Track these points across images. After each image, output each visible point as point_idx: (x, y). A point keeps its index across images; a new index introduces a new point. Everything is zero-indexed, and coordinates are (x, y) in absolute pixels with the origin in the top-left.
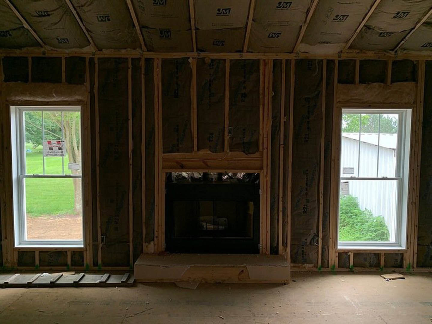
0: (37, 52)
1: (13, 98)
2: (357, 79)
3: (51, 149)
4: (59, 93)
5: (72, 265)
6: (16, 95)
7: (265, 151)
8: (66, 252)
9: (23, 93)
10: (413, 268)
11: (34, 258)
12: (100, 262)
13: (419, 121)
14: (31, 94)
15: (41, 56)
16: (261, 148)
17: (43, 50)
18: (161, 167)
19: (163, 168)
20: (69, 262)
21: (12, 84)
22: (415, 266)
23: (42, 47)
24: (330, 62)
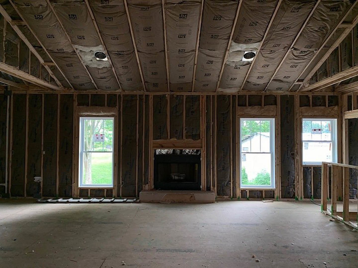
0: (94, 92)
1: (82, 114)
2: (247, 104)
3: (97, 138)
4: (104, 111)
5: (107, 197)
6: (83, 112)
7: (203, 139)
8: (104, 190)
9: (86, 111)
10: (280, 198)
11: (88, 193)
12: (121, 195)
13: (279, 124)
14: (91, 112)
15: (96, 93)
16: (201, 138)
17: (97, 91)
18: (152, 147)
19: (153, 147)
20: (105, 195)
21: (81, 107)
22: (280, 197)
23: (96, 89)
24: (234, 96)
